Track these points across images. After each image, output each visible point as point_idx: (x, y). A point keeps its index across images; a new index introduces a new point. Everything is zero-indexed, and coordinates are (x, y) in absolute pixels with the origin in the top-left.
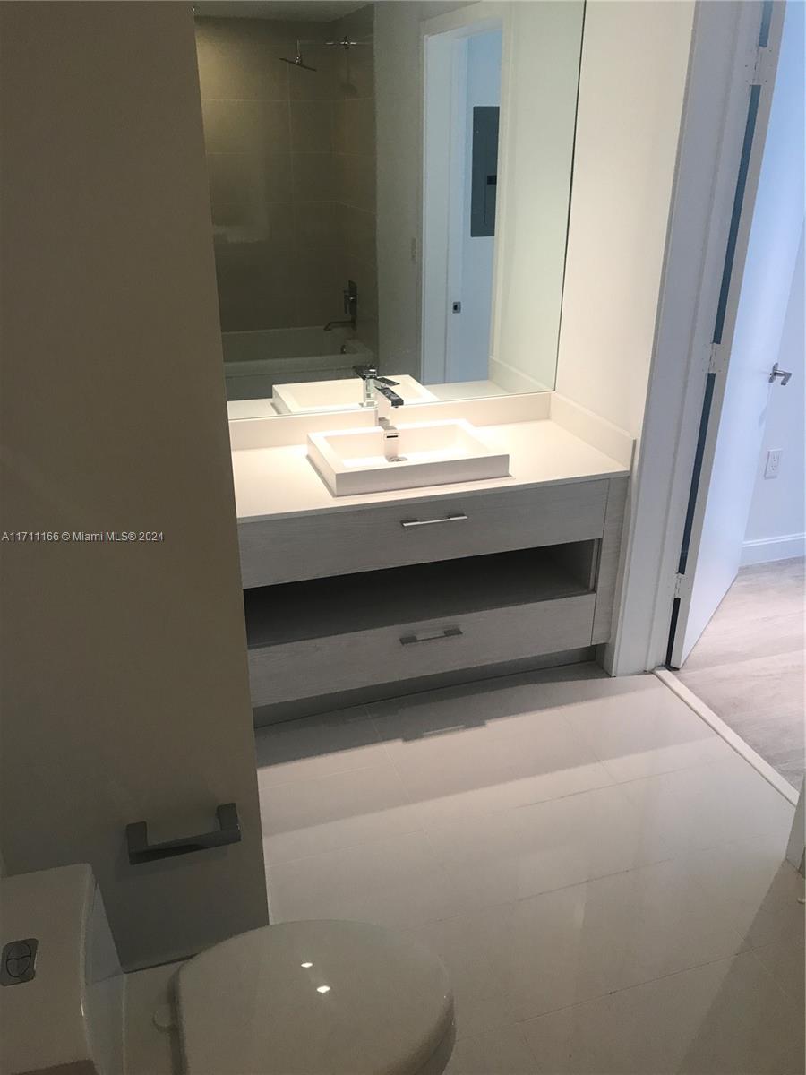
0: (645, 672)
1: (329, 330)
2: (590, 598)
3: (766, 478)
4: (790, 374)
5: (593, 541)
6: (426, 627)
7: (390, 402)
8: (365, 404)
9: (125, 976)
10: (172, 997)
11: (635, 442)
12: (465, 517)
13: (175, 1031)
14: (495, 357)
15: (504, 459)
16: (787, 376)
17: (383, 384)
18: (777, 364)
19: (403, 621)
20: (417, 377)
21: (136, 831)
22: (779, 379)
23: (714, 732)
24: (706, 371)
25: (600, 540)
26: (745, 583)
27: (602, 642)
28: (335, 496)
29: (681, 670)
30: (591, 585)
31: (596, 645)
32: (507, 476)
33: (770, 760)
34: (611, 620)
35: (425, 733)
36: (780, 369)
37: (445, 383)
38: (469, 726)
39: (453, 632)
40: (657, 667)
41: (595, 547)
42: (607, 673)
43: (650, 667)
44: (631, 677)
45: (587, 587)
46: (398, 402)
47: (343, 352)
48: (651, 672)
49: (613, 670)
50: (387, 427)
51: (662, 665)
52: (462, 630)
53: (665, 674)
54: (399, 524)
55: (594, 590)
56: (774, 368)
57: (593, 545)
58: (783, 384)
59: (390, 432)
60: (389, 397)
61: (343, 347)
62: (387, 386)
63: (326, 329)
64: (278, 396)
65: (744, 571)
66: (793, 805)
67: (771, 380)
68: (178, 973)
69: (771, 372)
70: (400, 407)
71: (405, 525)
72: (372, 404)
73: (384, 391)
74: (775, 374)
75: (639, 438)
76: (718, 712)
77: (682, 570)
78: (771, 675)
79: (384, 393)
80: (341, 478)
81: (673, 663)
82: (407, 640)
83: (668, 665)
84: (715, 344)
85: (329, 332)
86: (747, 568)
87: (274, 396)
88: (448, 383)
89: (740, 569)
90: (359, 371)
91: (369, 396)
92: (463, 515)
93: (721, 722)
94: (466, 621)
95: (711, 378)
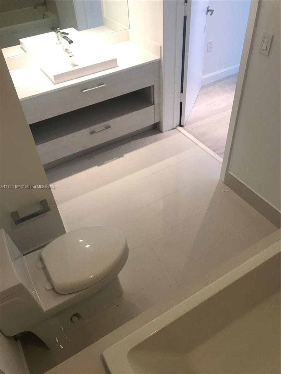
0: (173, 129)
1: (36, 8)
2: (152, 107)
3: (208, 52)
4: (213, 10)
5: (151, 86)
6: (98, 127)
7: (68, 42)
8: (58, 43)
9: (24, 257)
10: (41, 259)
11: (161, 47)
12: (105, 85)
13: (44, 268)
14: (105, 16)
15: (115, 61)
16: (212, 11)
17: (64, 35)
18: (208, 7)
19: (90, 126)
20: (76, 28)
21: (14, 215)
22: (210, 13)
23: (196, 145)
24: (183, 15)
25: (153, 86)
26: (204, 92)
27: (158, 121)
28: (55, 84)
29: (185, 126)
30: (152, 103)
31: (156, 123)
32: (117, 66)
33: (214, 151)
34: (160, 114)
35: (105, 162)
36: (210, 9)
37: (88, 29)
38: (118, 157)
39: (108, 127)
40: (177, 126)
41: (152, 88)
42: (161, 131)
43: (175, 127)
44: (169, 132)
45: (151, 103)
46: (71, 42)
47: (44, 18)
48: (175, 128)
49: (163, 130)
50: (69, 53)
51: (178, 126)
52: (111, 126)
53: (180, 128)
54: (81, 91)
55: (154, 104)
56: (208, 8)
57: (151, 88)
58: (211, 15)
59: (70, 55)
60: (67, 40)
61: (44, 15)
62: (65, 35)
63: (35, 8)
64: (22, 44)
65: (203, 87)
66: (221, 163)
67: (207, 14)
68: (41, 252)
69: (207, 10)
70: (72, 44)
71: (83, 91)
72: (60, 43)
73: (64, 37)
74: (208, 11)
75: (162, 45)
76: (197, 138)
77: (182, 92)
78: (213, 123)
79: (65, 38)
80: (56, 77)
81: (182, 124)
82: (93, 133)
83: (181, 125)
84: (185, 3)
85: (36, 9)
86: (204, 86)
87: (21, 44)
88: (89, 28)
89: (201, 87)
90: (53, 29)
91: (59, 40)
92: (104, 84)
93: (199, 141)
94: (111, 122)
95: (185, 18)
